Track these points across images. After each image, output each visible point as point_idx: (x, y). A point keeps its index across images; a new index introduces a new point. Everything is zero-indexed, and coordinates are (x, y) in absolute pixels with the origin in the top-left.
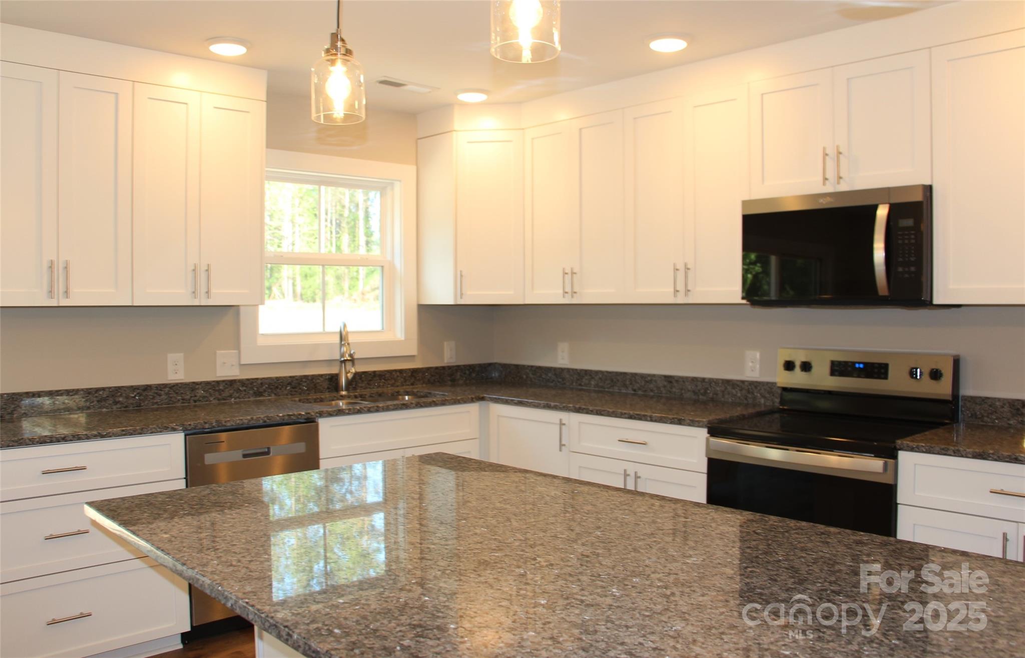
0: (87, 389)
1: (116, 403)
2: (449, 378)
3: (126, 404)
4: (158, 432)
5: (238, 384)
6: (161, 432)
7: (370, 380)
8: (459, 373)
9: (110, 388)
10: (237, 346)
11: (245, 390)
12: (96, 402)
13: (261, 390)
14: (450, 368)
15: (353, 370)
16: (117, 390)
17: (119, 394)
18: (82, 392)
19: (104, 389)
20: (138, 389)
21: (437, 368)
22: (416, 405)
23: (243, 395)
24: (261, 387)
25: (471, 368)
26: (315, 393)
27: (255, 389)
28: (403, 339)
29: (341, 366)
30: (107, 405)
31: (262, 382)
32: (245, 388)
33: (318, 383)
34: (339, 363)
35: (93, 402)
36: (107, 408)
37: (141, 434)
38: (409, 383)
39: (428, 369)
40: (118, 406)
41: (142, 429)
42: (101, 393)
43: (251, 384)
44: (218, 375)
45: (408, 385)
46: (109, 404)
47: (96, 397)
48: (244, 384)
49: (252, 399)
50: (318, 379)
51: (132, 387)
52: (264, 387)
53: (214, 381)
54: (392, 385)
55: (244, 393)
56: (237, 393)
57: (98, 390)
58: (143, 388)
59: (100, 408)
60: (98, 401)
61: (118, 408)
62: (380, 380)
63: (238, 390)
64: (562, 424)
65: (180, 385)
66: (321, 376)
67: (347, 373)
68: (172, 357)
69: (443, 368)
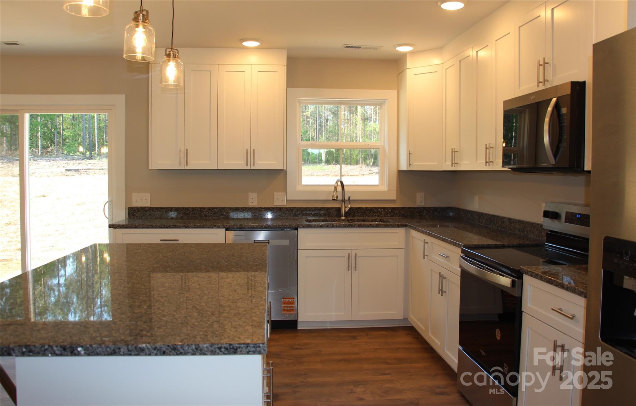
0: (209, 208)
1: (222, 215)
2: (418, 214)
3: (227, 216)
4: (211, 227)
5: (284, 209)
6: (212, 228)
7: (363, 212)
8: (425, 211)
9: (219, 208)
10: (285, 190)
11: (288, 213)
12: (213, 214)
13: (297, 213)
14: (418, 208)
15: (349, 206)
16: (222, 209)
17: (224, 211)
18: (206, 209)
19: (216, 208)
20: (233, 209)
21: (409, 208)
22: (359, 226)
23: (286, 216)
24: (297, 212)
25: (435, 209)
26: (329, 217)
27: (294, 213)
28: (387, 190)
29: (342, 204)
30: (218, 215)
31: (299, 209)
32: (287, 212)
33: (331, 212)
34: (341, 202)
35: (211, 214)
36: (218, 217)
37: (203, 228)
38: (390, 216)
39: (403, 208)
40: (223, 216)
41: (204, 225)
42: (215, 210)
43: (291, 210)
44: (274, 205)
45: (389, 217)
46: (219, 215)
47: (213, 211)
48: (288, 210)
49: (292, 218)
50: (331, 210)
51: (230, 208)
52: (299, 212)
53: (271, 208)
54: (378, 216)
55: (287, 214)
56: (284, 214)
57: (214, 208)
58: (235, 209)
59: (215, 217)
60: (214, 213)
61: (223, 217)
62: (370, 212)
63: (284, 213)
64: (425, 243)
65: (253, 208)
66: (333, 208)
67: (345, 207)
68: (251, 194)
69: (414, 208)
